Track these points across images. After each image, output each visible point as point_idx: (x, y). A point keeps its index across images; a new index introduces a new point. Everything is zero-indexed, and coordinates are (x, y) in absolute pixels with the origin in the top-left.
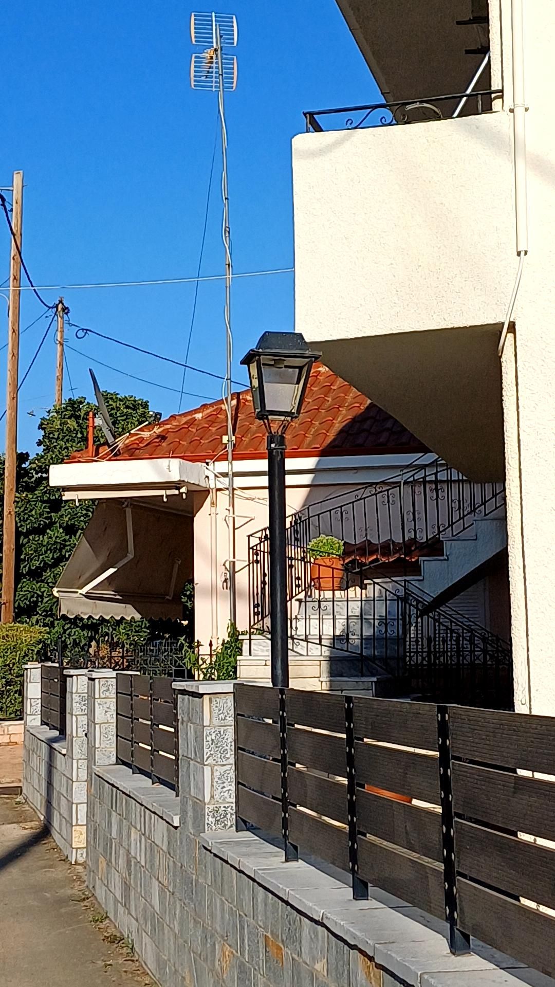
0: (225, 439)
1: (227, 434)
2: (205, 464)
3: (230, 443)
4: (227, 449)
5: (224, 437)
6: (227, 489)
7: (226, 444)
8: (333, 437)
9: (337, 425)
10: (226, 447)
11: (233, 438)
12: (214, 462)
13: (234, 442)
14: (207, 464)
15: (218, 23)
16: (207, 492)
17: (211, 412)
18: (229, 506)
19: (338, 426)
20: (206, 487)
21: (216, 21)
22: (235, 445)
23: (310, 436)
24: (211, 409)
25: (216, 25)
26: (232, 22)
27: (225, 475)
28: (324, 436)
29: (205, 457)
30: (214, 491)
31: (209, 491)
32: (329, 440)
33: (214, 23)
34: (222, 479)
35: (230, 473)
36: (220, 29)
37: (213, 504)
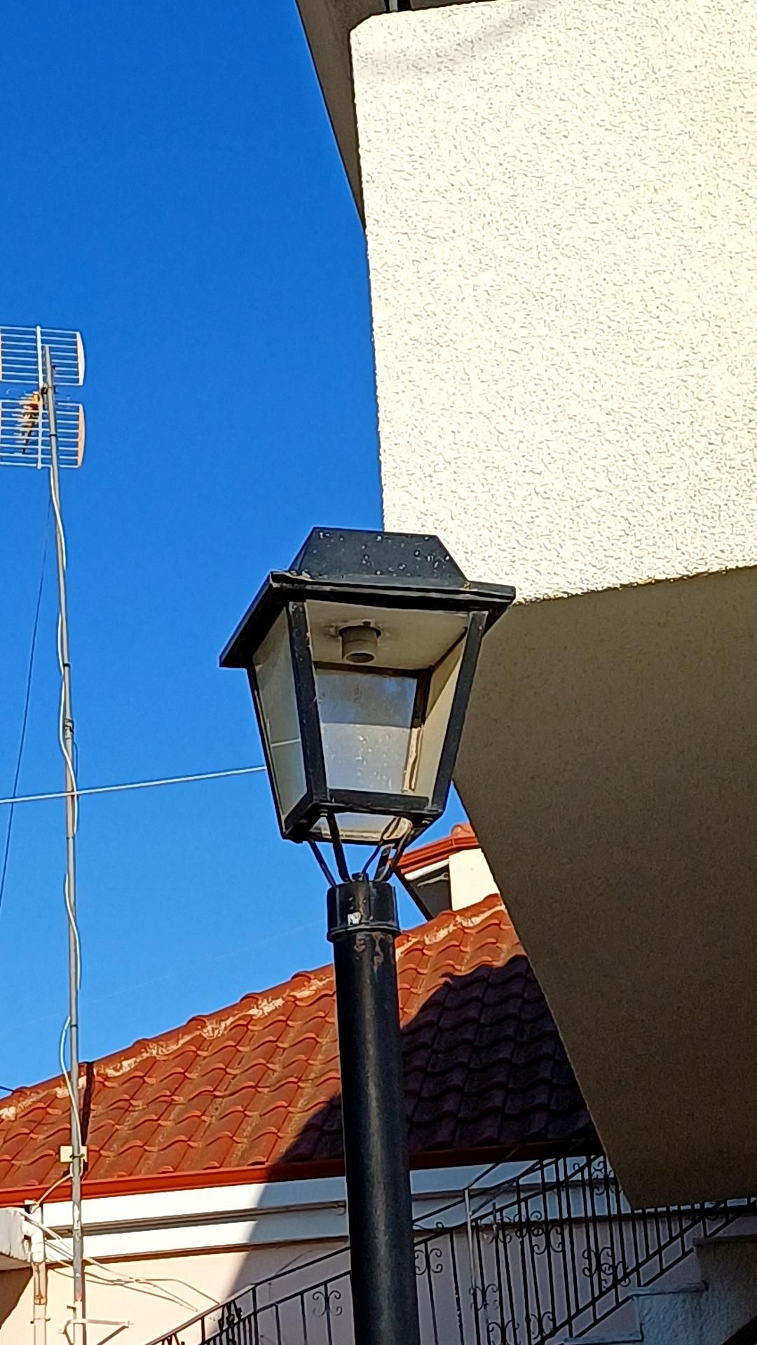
0: (66, 1153)
1: (69, 1143)
2: (22, 1210)
3: (76, 1160)
4: (71, 1175)
5: (63, 1149)
6: (71, 1263)
7: (69, 1163)
8: (291, 1141)
9: (297, 1117)
10: (67, 1173)
11: (84, 1150)
12: (41, 1205)
13: (85, 1158)
14: (28, 1208)
15: (47, 346)
16: (24, 1272)
17: (34, 1102)
18: (76, 1300)
19: (299, 1118)
20: (26, 1261)
21: (43, 341)
22: (86, 1165)
23: (243, 1143)
24: (34, 1098)
25: (43, 348)
26: (75, 344)
27: (66, 1232)
28: (273, 1138)
29: (23, 1195)
30: (42, 1267)
31: (31, 1268)
32: (283, 1147)
33: (39, 345)
34: (59, 1242)
35: (77, 1227)
36: (51, 356)
37: (40, 1298)
